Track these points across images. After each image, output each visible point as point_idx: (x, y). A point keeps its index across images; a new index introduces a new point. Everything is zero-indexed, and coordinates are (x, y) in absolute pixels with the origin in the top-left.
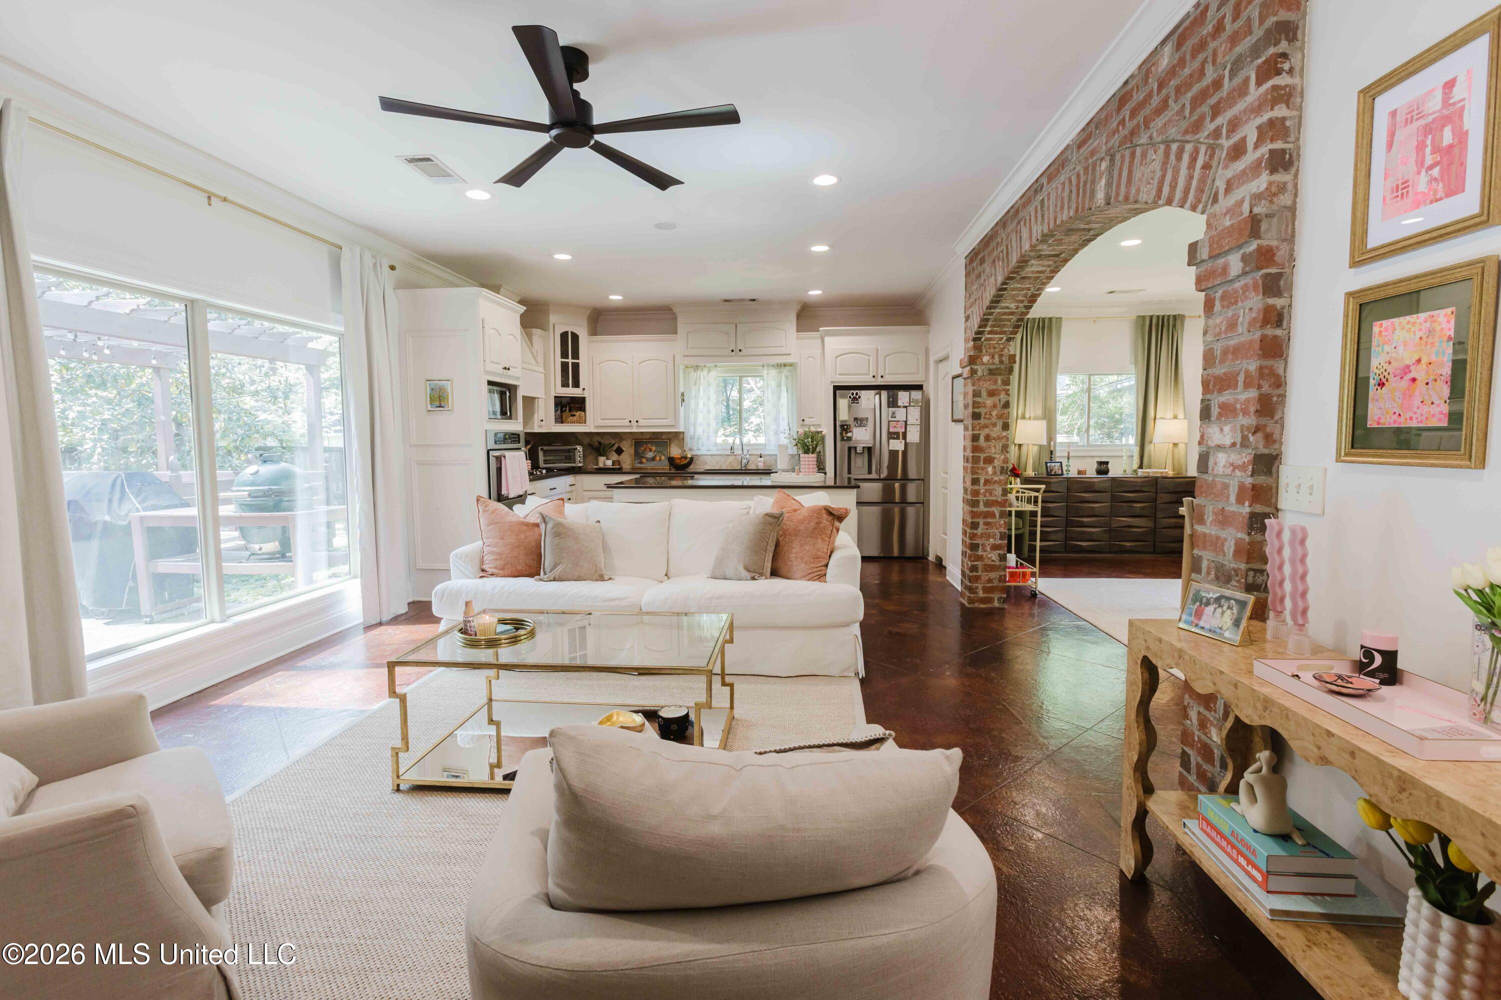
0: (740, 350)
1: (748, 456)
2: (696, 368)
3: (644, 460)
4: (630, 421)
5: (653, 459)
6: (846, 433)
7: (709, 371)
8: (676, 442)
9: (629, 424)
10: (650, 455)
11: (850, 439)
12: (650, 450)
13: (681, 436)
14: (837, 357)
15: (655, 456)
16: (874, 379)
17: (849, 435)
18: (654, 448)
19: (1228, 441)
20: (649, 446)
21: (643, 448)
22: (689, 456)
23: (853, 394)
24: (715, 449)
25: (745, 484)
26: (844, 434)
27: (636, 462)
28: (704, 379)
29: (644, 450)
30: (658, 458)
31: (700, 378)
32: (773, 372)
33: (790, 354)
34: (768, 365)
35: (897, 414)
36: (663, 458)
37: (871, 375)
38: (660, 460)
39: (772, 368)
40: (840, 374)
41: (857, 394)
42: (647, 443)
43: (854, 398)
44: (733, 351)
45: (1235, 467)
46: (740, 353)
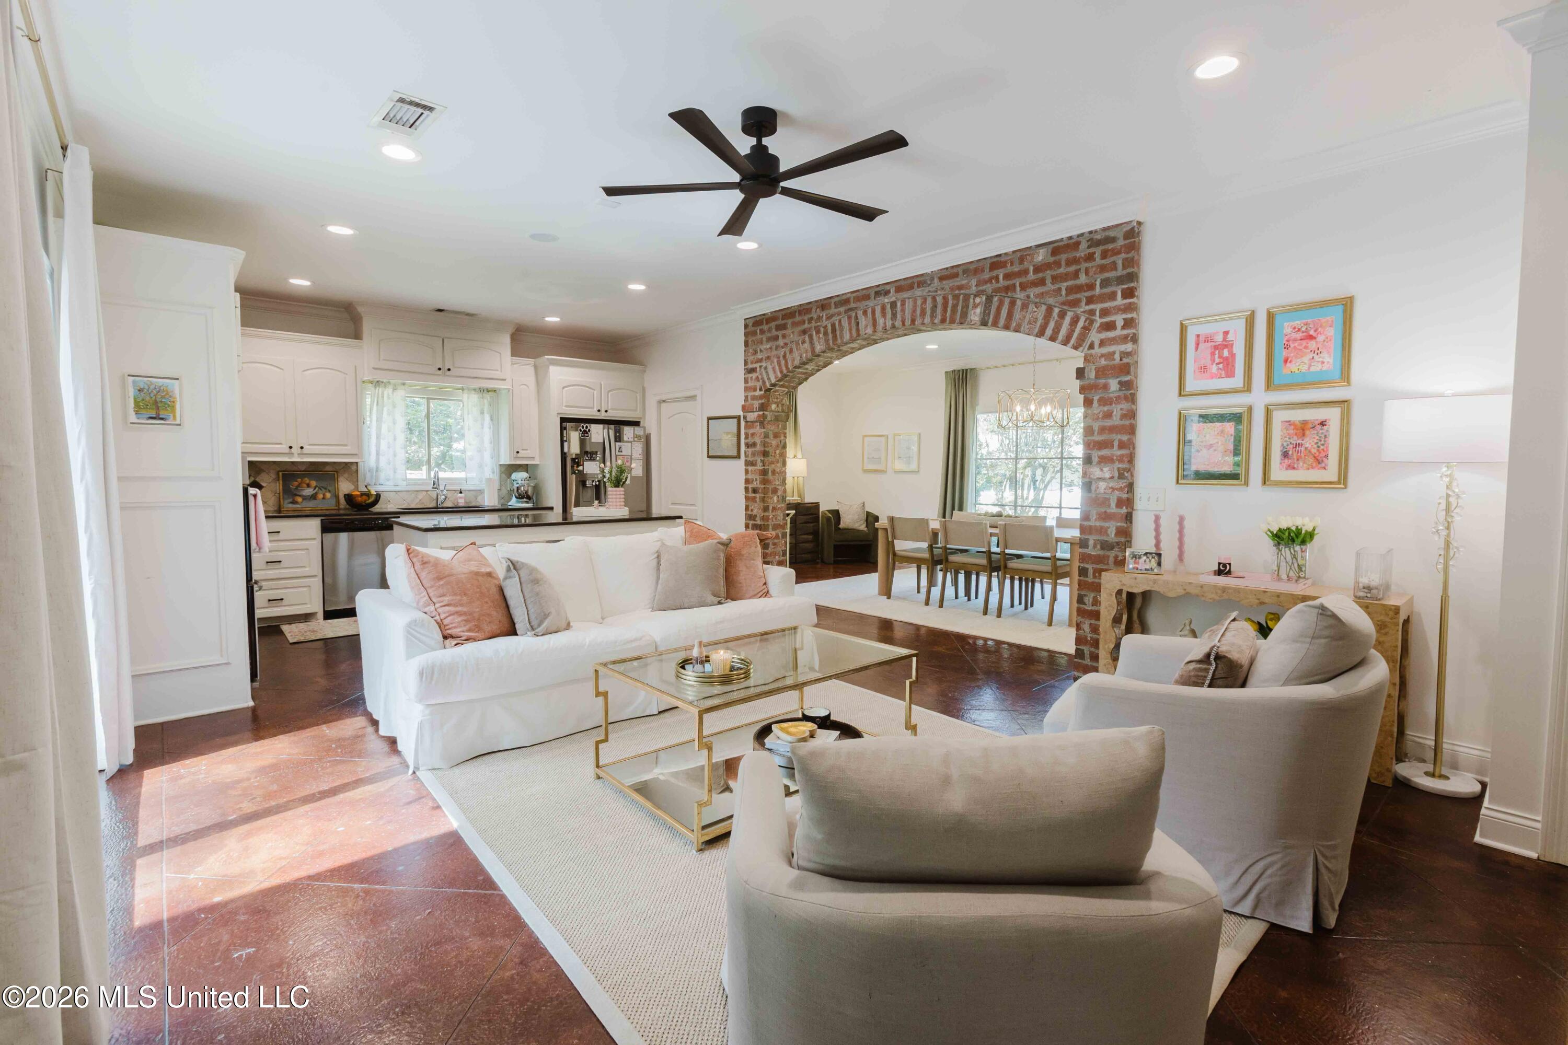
0: (449, 370)
1: (445, 492)
2: (378, 383)
3: (299, 499)
4: (291, 447)
5: (314, 497)
6: (577, 467)
7: (395, 389)
8: (346, 475)
9: (287, 450)
10: (308, 492)
11: (581, 472)
12: (308, 486)
13: (354, 468)
14: (564, 388)
15: (316, 494)
16: (598, 414)
17: (581, 468)
18: (314, 483)
19: (1107, 475)
20: (307, 480)
21: (296, 484)
22: (374, 492)
23: (583, 427)
24: (405, 483)
25: (442, 525)
26: (575, 468)
27: (286, 501)
28: (389, 398)
29: (299, 486)
30: (321, 496)
31: (383, 397)
32: (474, 397)
33: (505, 380)
34: (469, 389)
35: (623, 449)
36: (328, 495)
37: (596, 409)
38: (324, 498)
39: (473, 392)
40: (566, 406)
41: (587, 427)
42: (303, 476)
43: (584, 431)
44: (440, 369)
45: (1113, 489)
46: (448, 373)
